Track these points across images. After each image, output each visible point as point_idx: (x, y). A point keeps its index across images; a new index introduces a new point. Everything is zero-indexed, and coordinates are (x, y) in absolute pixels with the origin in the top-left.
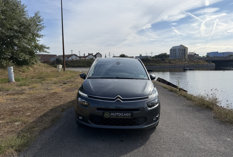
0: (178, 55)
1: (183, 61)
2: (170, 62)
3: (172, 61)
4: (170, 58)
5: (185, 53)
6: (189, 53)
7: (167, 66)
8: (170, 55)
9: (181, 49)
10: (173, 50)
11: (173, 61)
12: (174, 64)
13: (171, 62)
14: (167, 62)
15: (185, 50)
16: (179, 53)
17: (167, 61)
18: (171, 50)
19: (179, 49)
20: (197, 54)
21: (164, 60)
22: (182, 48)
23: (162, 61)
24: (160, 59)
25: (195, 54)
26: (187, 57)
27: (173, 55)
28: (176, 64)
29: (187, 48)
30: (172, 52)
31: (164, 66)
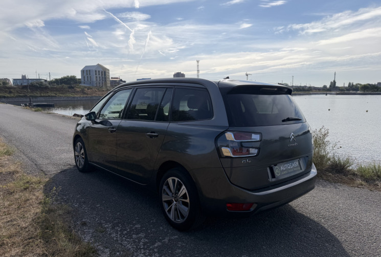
0: (95, 80)
1: (103, 91)
2: (83, 92)
3: (86, 89)
4: (82, 85)
5: (105, 78)
6: (112, 78)
7: (79, 99)
8: (82, 80)
9: (99, 72)
10: (86, 72)
11: (88, 89)
12: (91, 94)
13: (85, 92)
14: (78, 92)
15: (105, 72)
16: (97, 77)
17: (78, 90)
18: (83, 71)
19: (96, 71)
20: (123, 80)
21: (73, 88)
22: (101, 70)
23: (70, 90)
24: (65, 86)
25: (121, 80)
26: (109, 85)
27: (86, 80)
28: (94, 95)
29: (108, 70)
30: (85, 74)
31: (74, 97)
